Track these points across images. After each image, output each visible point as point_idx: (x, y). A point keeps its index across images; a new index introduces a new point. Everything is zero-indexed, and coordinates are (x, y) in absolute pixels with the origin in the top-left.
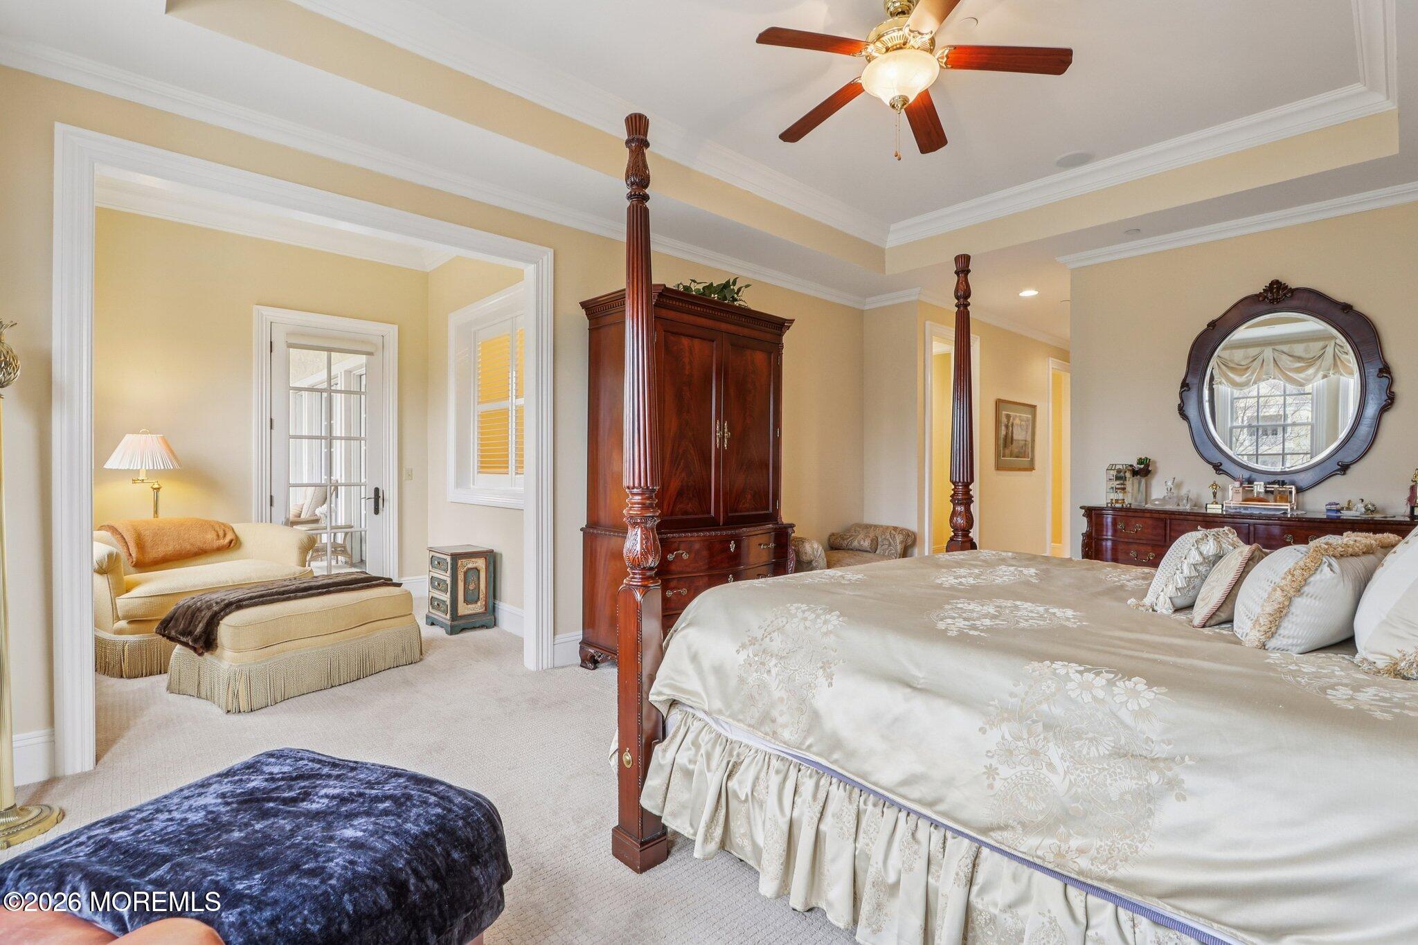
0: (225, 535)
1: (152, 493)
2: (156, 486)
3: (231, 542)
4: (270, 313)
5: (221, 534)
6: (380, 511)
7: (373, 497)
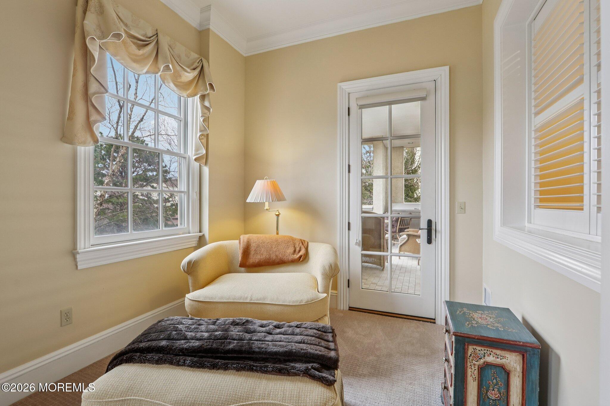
0: (300, 251)
1: (275, 217)
2: (277, 213)
3: (301, 257)
4: (347, 86)
5: (298, 249)
6: (433, 241)
7: (426, 228)
